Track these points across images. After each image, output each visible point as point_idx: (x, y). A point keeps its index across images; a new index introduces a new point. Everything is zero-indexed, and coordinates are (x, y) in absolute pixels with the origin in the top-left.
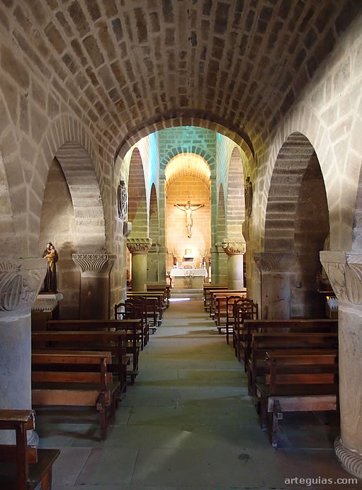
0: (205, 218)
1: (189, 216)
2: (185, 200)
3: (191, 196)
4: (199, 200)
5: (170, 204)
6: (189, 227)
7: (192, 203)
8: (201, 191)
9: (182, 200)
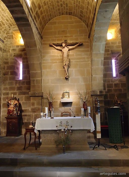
0: (84, 58)
1: (65, 55)
2: (61, 40)
3: (68, 35)
4: (77, 39)
5: (45, 44)
6: (66, 68)
7: (69, 42)
8: (78, 29)
9: (58, 40)
